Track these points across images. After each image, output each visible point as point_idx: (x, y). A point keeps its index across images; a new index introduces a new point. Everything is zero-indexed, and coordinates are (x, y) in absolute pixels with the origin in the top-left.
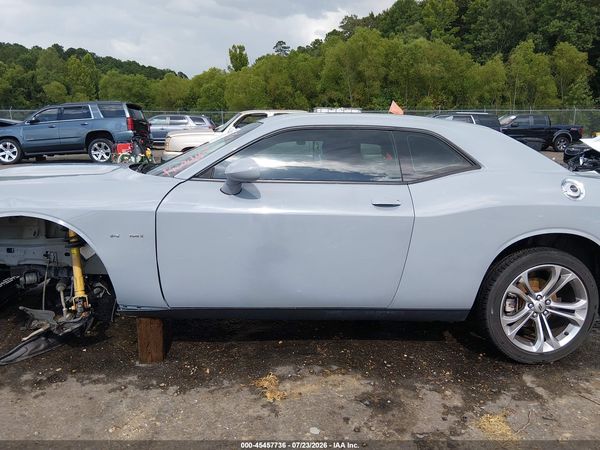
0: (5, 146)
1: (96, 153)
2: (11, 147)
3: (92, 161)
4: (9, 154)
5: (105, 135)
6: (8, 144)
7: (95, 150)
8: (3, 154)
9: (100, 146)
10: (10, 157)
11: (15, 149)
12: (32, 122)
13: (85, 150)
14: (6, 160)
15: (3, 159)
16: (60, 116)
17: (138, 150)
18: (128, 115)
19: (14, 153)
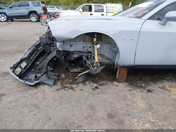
0: (2, 16)
1: (32, 18)
2: (4, 16)
3: (31, 21)
4: (4, 18)
5: (35, 12)
6: (3, 15)
7: (32, 17)
8: (1, 18)
9: (33, 16)
10: (4, 20)
11: (5, 17)
12: (10, 8)
13: (28, 17)
14: (3, 20)
15: (1, 20)
16: (20, 6)
17: (49, 17)
18: (42, 6)
19: (5, 18)
